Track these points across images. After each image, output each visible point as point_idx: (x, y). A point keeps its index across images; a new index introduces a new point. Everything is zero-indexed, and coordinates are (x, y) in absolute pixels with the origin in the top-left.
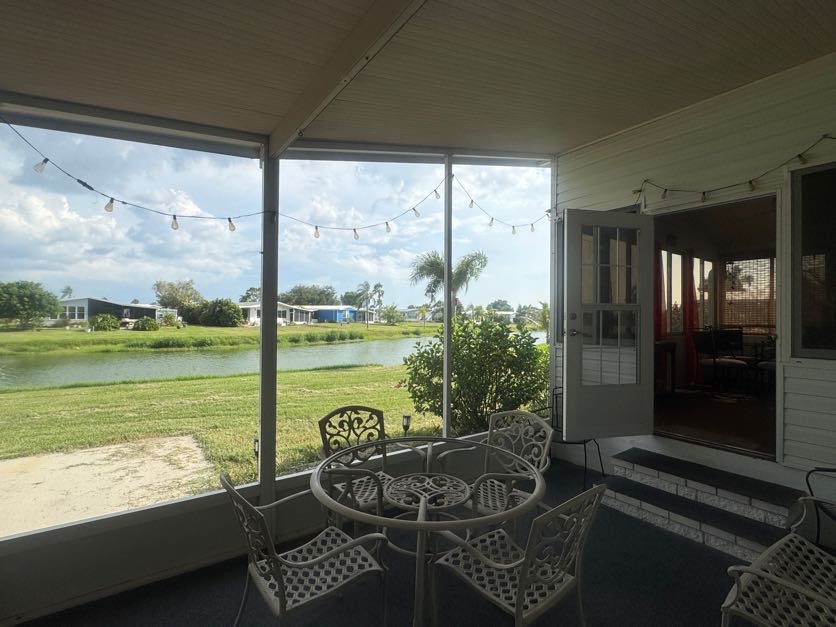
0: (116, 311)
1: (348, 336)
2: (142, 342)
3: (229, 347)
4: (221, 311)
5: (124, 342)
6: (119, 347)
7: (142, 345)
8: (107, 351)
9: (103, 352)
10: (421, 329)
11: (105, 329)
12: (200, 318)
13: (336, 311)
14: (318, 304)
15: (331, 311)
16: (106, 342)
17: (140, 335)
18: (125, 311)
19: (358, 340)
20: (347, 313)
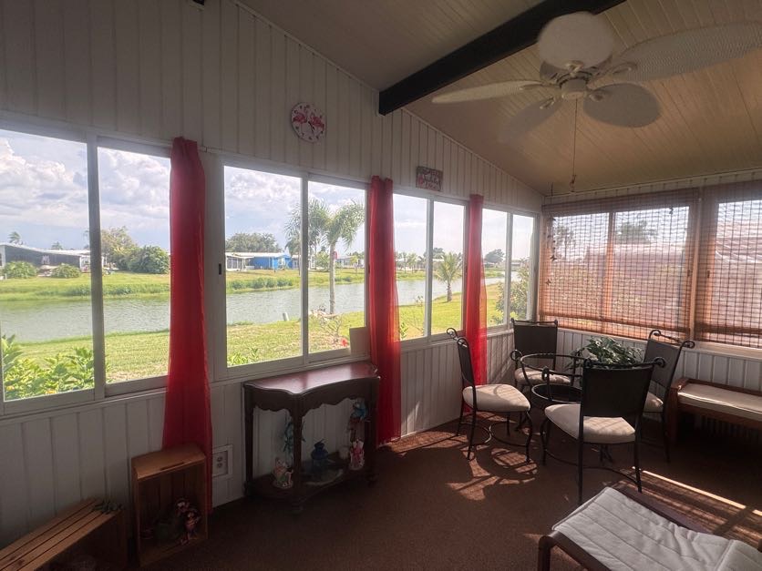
0: (35, 258)
1: (277, 283)
2: (54, 290)
3: (149, 295)
4: (148, 258)
5: (34, 290)
6: (27, 295)
7: (52, 293)
8: (14, 300)
9: (9, 300)
10: (353, 276)
11: (20, 277)
12: (129, 265)
13: (271, 258)
14: (257, 251)
15: (266, 259)
16: (14, 290)
17: (56, 282)
18: (44, 258)
19: (287, 287)
20: (283, 260)
